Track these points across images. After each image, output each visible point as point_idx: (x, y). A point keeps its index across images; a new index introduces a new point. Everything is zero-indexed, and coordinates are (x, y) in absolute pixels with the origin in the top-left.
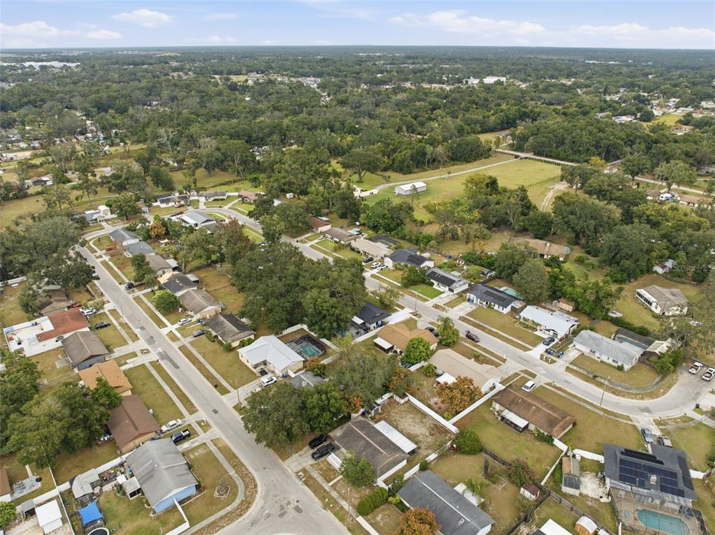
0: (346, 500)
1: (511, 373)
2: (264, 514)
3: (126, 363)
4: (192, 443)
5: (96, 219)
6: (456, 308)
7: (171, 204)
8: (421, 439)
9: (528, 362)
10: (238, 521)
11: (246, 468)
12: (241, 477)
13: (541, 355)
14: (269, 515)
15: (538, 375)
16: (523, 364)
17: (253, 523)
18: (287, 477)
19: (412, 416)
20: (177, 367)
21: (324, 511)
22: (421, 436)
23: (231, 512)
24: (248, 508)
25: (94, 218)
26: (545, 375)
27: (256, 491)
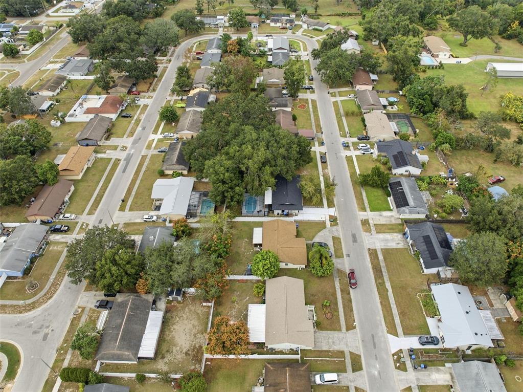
0: (72, 356)
1: (336, 348)
2: (30, 323)
3: (105, 153)
4: (63, 238)
5: (217, 24)
6: (381, 236)
7: (279, 25)
8: (174, 351)
9: (375, 347)
10: (15, 315)
11: (62, 280)
12: (52, 284)
13: (401, 350)
14: (30, 326)
15: (364, 372)
16: (365, 346)
17: (18, 324)
18: (71, 306)
19: (196, 323)
20: (124, 171)
21: (55, 352)
22: (178, 348)
23: (19, 306)
24: (29, 310)
25: (217, 23)
26: (372, 378)
27: (47, 302)
